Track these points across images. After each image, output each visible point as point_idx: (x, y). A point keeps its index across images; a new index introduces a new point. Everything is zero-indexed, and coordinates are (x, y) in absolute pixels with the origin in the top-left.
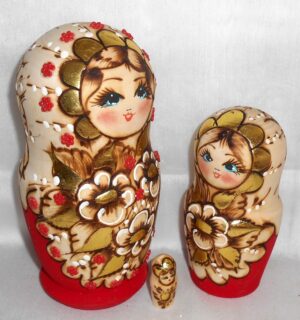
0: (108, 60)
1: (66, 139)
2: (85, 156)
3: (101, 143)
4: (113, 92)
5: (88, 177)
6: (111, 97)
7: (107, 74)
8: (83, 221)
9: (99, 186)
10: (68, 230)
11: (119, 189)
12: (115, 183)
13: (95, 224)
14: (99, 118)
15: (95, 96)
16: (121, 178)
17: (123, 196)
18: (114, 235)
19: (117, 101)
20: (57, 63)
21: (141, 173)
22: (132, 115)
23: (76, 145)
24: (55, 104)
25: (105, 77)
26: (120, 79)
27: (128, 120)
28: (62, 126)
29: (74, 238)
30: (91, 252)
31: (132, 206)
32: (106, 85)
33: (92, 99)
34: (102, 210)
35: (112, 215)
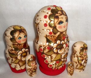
0: (60, 14)
1: (50, 33)
2: (55, 37)
3: (58, 33)
4: (61, 21)
5: (55, 42)
6: (61, 22)
7: (60, 17)
8: (54, 53)
9: (58, 44)
10: (50, 56)
11: (62, 44)
12: (61, 43)
13: (57, 53)
14: (58, 28)
15: (58, 22)
16: (63, 42)
17: (64, 46)
18: (61, 56)
19: (62, 23)
20: (48, 15)
21: (66, 40)
22: (65, 26)
23: (53, 34)
24: (48, 25)
25: (59, 18)
26: (63, 18)
27: (64, 27)
28: (49, 30)
29: (52, 58)
30: (56, 61)
31: (65, 48)
32: (60, 20)
33: (57, 23)
34: (59, 50)
35: (61, 51)
